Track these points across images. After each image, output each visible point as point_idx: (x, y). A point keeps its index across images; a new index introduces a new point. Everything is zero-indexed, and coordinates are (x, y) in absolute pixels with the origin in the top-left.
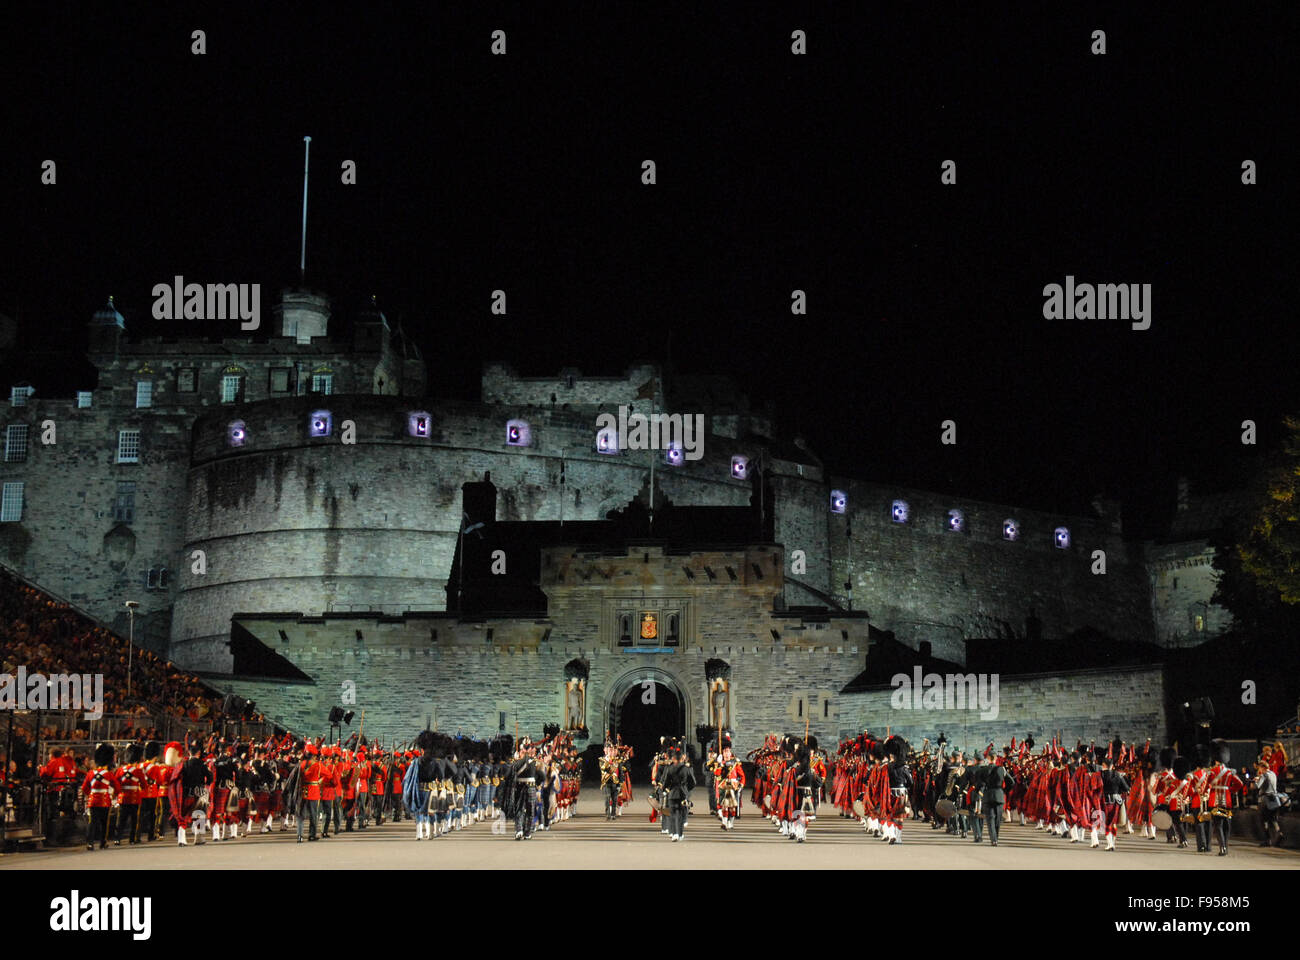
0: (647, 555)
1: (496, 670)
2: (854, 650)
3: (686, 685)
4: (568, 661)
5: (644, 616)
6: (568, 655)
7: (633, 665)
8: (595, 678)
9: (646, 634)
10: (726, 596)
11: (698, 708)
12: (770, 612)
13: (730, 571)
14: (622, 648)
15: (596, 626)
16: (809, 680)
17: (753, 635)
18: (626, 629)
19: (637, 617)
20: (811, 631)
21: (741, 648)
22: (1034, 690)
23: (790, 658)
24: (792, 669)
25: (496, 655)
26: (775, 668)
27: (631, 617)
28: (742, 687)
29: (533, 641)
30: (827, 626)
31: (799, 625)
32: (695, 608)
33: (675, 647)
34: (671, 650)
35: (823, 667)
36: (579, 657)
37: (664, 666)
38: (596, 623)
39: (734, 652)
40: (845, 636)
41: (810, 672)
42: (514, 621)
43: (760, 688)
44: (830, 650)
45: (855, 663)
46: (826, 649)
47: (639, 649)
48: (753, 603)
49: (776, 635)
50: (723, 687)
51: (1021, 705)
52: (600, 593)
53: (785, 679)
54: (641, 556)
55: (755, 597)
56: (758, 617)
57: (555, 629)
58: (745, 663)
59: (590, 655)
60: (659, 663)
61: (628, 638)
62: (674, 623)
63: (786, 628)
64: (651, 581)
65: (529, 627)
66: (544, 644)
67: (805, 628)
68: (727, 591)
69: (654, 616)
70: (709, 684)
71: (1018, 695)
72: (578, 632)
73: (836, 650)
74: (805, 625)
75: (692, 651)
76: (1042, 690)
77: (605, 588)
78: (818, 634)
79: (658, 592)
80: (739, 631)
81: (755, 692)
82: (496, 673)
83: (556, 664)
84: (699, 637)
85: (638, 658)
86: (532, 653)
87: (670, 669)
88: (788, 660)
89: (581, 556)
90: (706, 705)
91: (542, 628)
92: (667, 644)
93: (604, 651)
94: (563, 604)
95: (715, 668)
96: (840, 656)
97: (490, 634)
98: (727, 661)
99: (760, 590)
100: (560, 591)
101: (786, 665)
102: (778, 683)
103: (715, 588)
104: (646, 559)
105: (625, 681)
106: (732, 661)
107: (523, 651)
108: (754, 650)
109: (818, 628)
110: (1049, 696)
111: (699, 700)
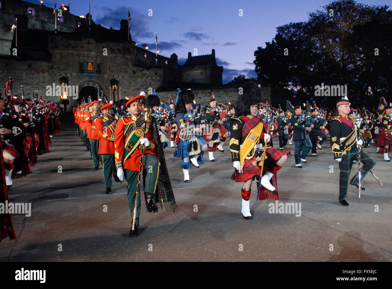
0: (89, 41)
1: (33, 79)
2: (159, 78)
3: (104, 87)
4: (60, 77)
5: (88, 63)
6: (61, 75)
7: (84, 80)
8: (71, 83)
9: (89, 69)
10: (117, 58)
11: (108, 95)
12: (132, 64)
13: (118, 49)
14: (81, 73)
15: (71, 65)
16: (145, 87)
17: (127, 72)
18: (81, 67)
19: (86, 63)
20: (145, 72)
21: (122, 76)
22: (225, 92)
23: (139, 80)
24: (139, 83)
25: (32, 73)
26: (134, 83)
27: (84, 62)
28: (123, 89)
29: (46, 69)
30: (150, 70)
31: (141, 69)
32: (106, 61)
33: (100, 74)
34: (98, 75)
35: (149, 83)
36: (65, 76)
37: (96, 80)
38: (71, 64)
39: (120, 77)
40: (156, 74)
41: (145, 85)
42: (39, 62)
43: (129, 89)
44: (151, 78)
45: (159, 83)
46: (150, 78)
47: (87, 74)
48: (126, 61)
49: (134, 72)
50: (116, 89)
51: (220, 96)
52: (72, 54)
53: (137, 87)
54: (87, 41)
55: (127, 59)
56: (128, 66)
57: (55, 65)
58: (124, 80)
59: (69, 75)
60: (94, 79)
61: (83, 70)
62: (99, 66)
63: (137, 70)
64: (90, 51)
65: (45, 64)
66: (51, 70)
67: (143, 70)
68: (117, 56)
69: (92, 63)
70: (112, 87)
71: (219, 93)
72: (64, 67)
73: (153, 78)
74: (143, 69)
75: (106, 76)
76: (228, 92)
77: (73, 52)
78: (148, 73)
79: (93, 55)
80: (122, 70)
81: (127, 90)
82: (32, 80)
83: (56, 78)
84: (108, 71)
85: (87, 77)
86: (46, 74)
87: (98, 82)
88: (138, 81)
89: (64, 40)
90: (111, 94)
91: (50, 65)
92: (96, 73)
93: (74, 74)
94: (58, 56)
95: (114, 82)
96: (154, 80)
97: (29, 66)
98: (118, 80)
99: (129, 57)
100: (57, 51)
101: (137, 82)
102: (134, 88)
103: (113, 55)
104: (89, 43)
105: (82, 85)
106: (119, 80)
107: (43, 72)
108: (127, 77)
109: (148, 71)
110: (230, 94)
111: (108, 92)
